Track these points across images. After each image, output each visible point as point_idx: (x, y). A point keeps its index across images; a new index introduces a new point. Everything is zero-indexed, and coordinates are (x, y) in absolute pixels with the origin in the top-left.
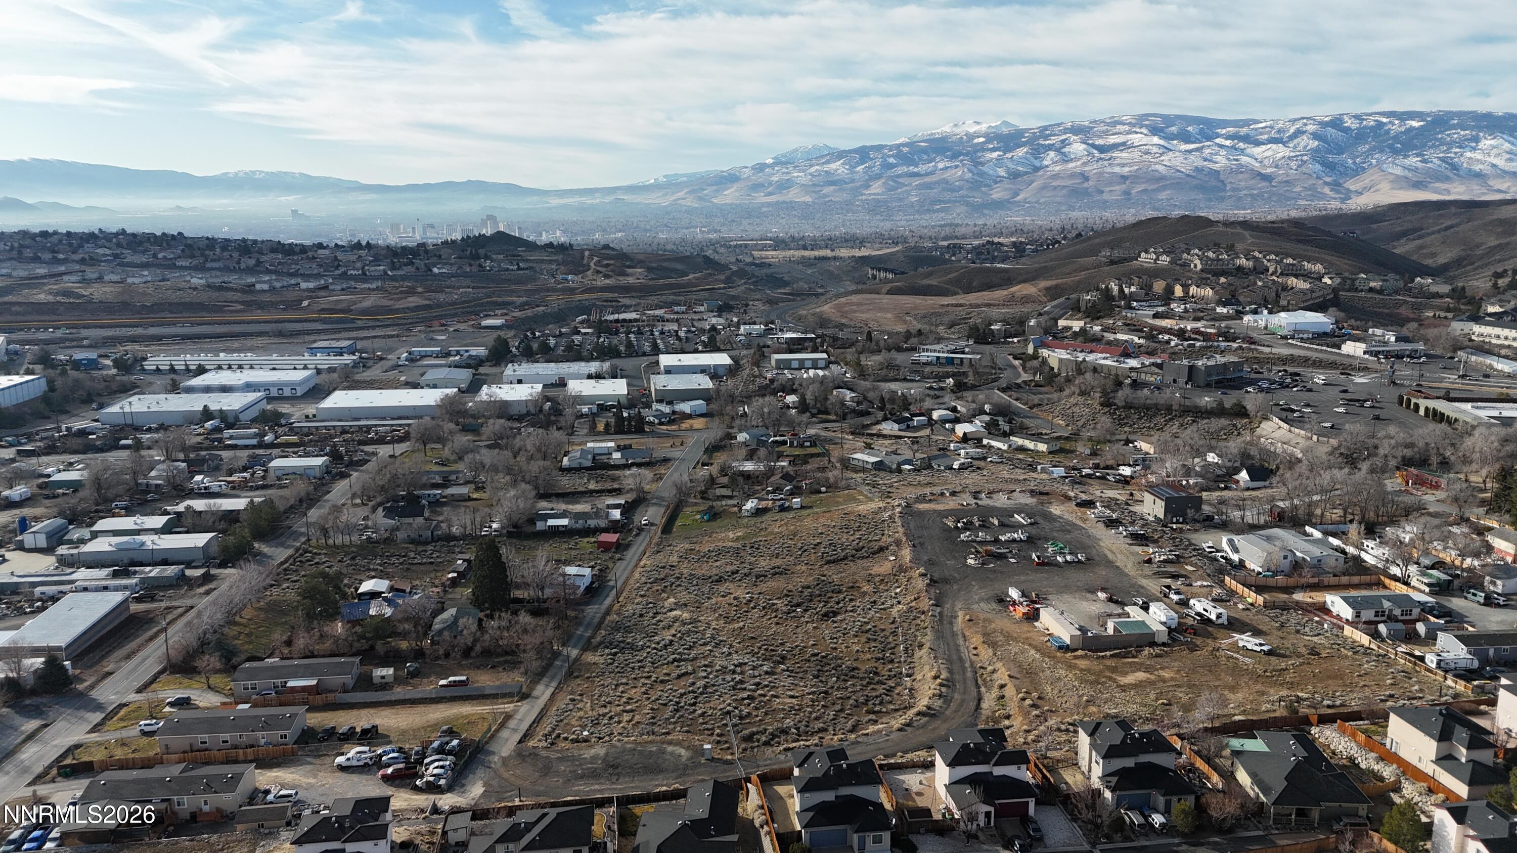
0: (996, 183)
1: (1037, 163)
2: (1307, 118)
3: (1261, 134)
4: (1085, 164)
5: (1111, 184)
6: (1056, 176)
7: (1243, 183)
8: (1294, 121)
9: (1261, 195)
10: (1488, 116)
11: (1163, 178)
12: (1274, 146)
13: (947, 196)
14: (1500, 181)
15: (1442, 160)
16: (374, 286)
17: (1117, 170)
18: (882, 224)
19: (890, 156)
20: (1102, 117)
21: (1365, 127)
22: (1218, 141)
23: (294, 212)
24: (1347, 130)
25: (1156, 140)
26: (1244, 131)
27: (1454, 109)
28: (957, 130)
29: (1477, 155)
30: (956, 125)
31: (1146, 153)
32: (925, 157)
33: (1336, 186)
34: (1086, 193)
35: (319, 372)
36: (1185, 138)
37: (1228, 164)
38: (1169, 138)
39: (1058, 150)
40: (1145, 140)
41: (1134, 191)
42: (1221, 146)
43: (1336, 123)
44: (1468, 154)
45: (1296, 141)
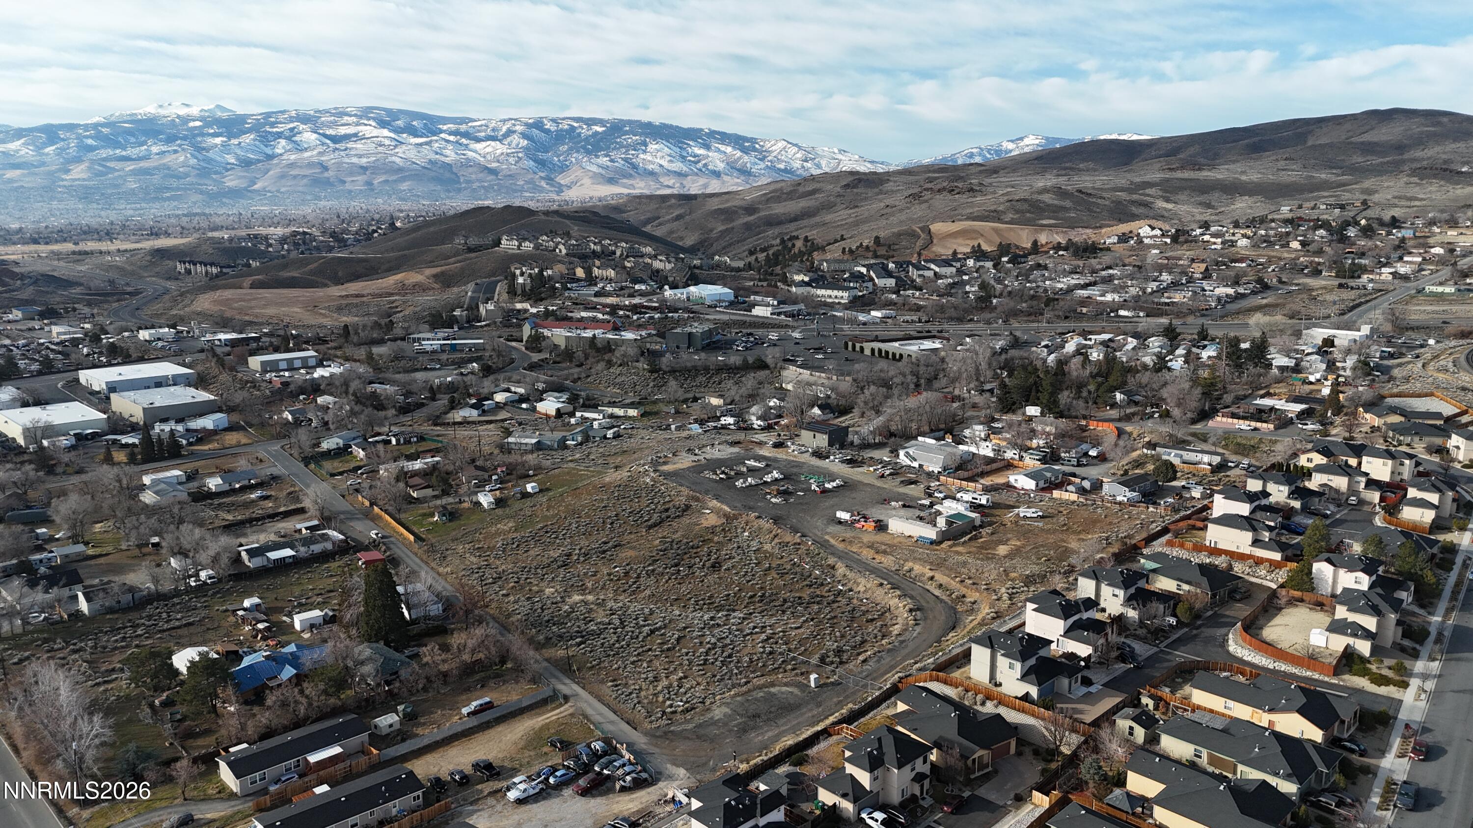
0: (227, 170)
1: (269, 151)
2: (516, 120)
3: (479, 131)
4: (321, 154)
5: (351, 174)
6: (292, 165)
7: (473, 176)
8: (504, 121)
9: (491, 187)
10: (649, 125)
11: (400, 170)
12: (493, 143)
13: (174, 183)
14: (667, 178)
15: (625, 160)
17: (355, 160)
18: (103, 213)
19: (87, 137)
20: (327, 107)
21: (562, 130)
22: (442, 135)
24: (548, 131)
25: (386, 132)
26: (463, 128)
27: (625, 118)
28: (162, 112)
29: (648, 157)
30: (161, 106)
31: (381, 145)
32: (133, 140)
33: (549, 180)
34: (328, 183)
36: (414, 133)
37: (458, 158)
38: (398, 131)
39: (289, 139)
40: (376, 132)
41: (375, 182)
42: (447, 141)
43: (538, 125)
44: (642, 156)
45: (509, 139)
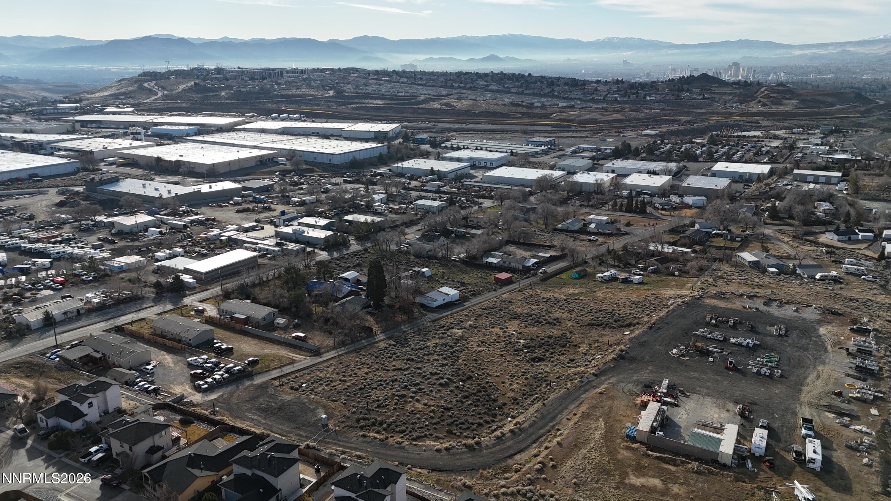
16: (600, 106)
23: (625, 61)
35: (512, 153)
